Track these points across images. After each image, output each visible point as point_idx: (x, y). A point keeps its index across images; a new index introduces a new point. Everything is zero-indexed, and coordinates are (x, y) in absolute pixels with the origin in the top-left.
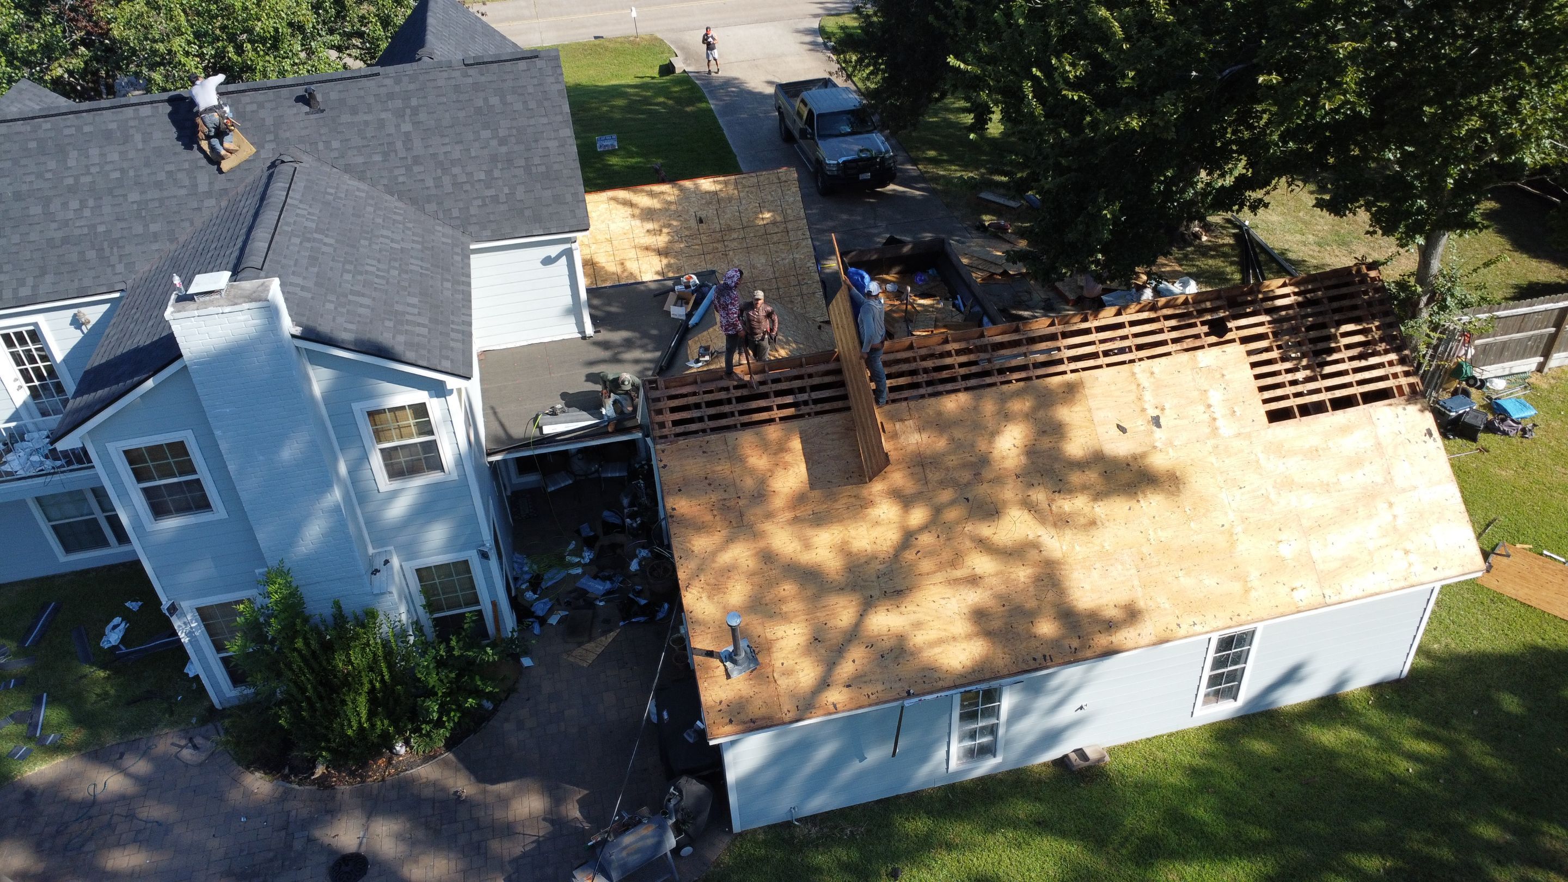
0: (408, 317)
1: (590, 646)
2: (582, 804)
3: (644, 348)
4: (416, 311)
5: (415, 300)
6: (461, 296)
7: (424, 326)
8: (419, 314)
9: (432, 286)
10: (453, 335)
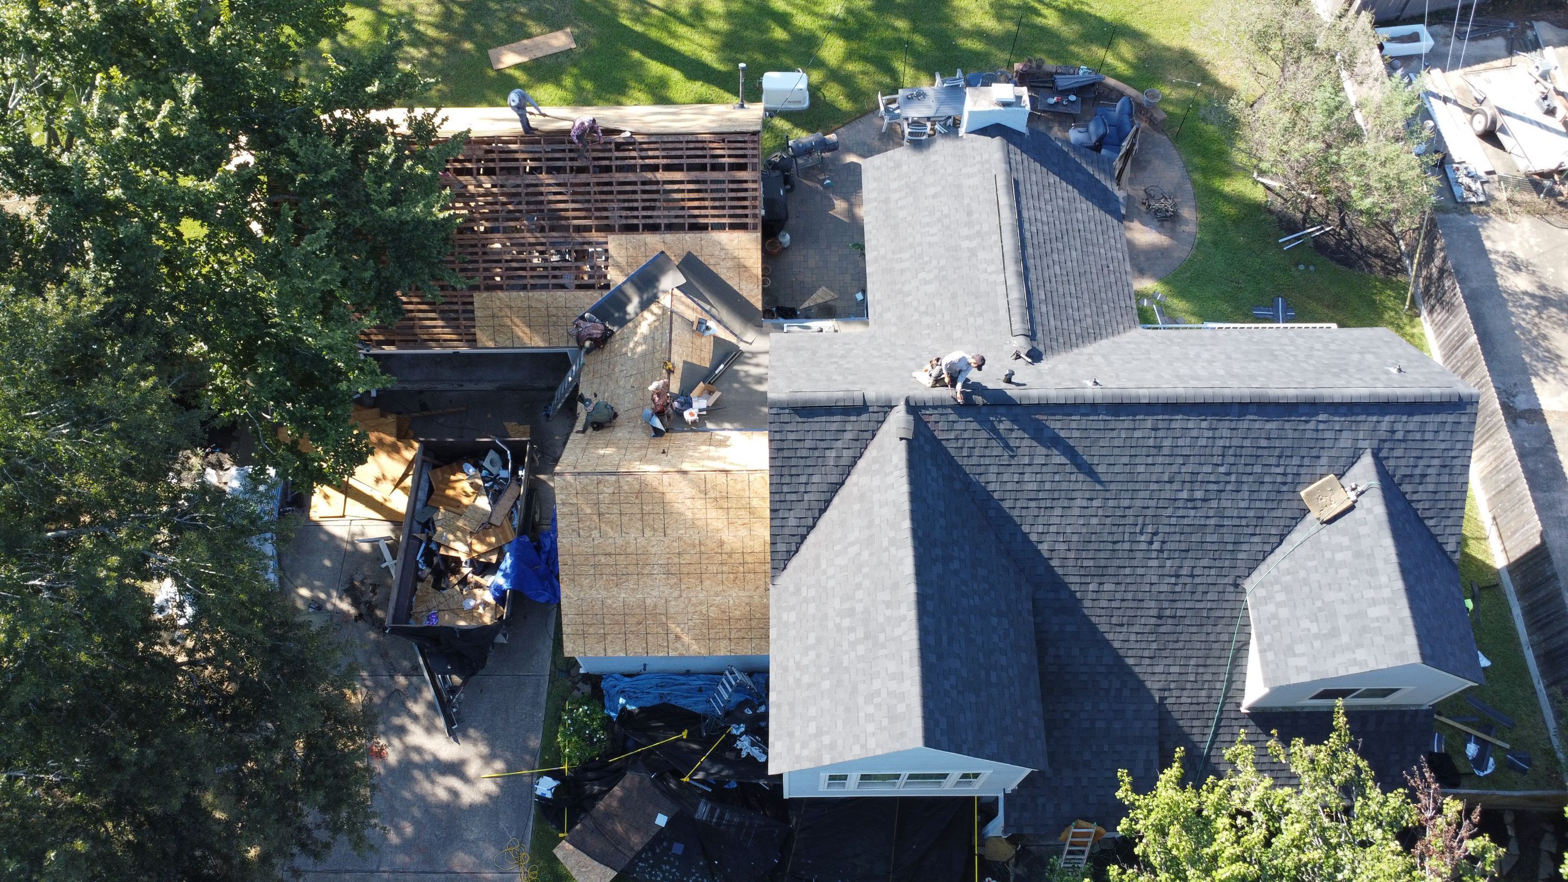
1: (820, 301)
2: (832, 207)
3: (748, 375)
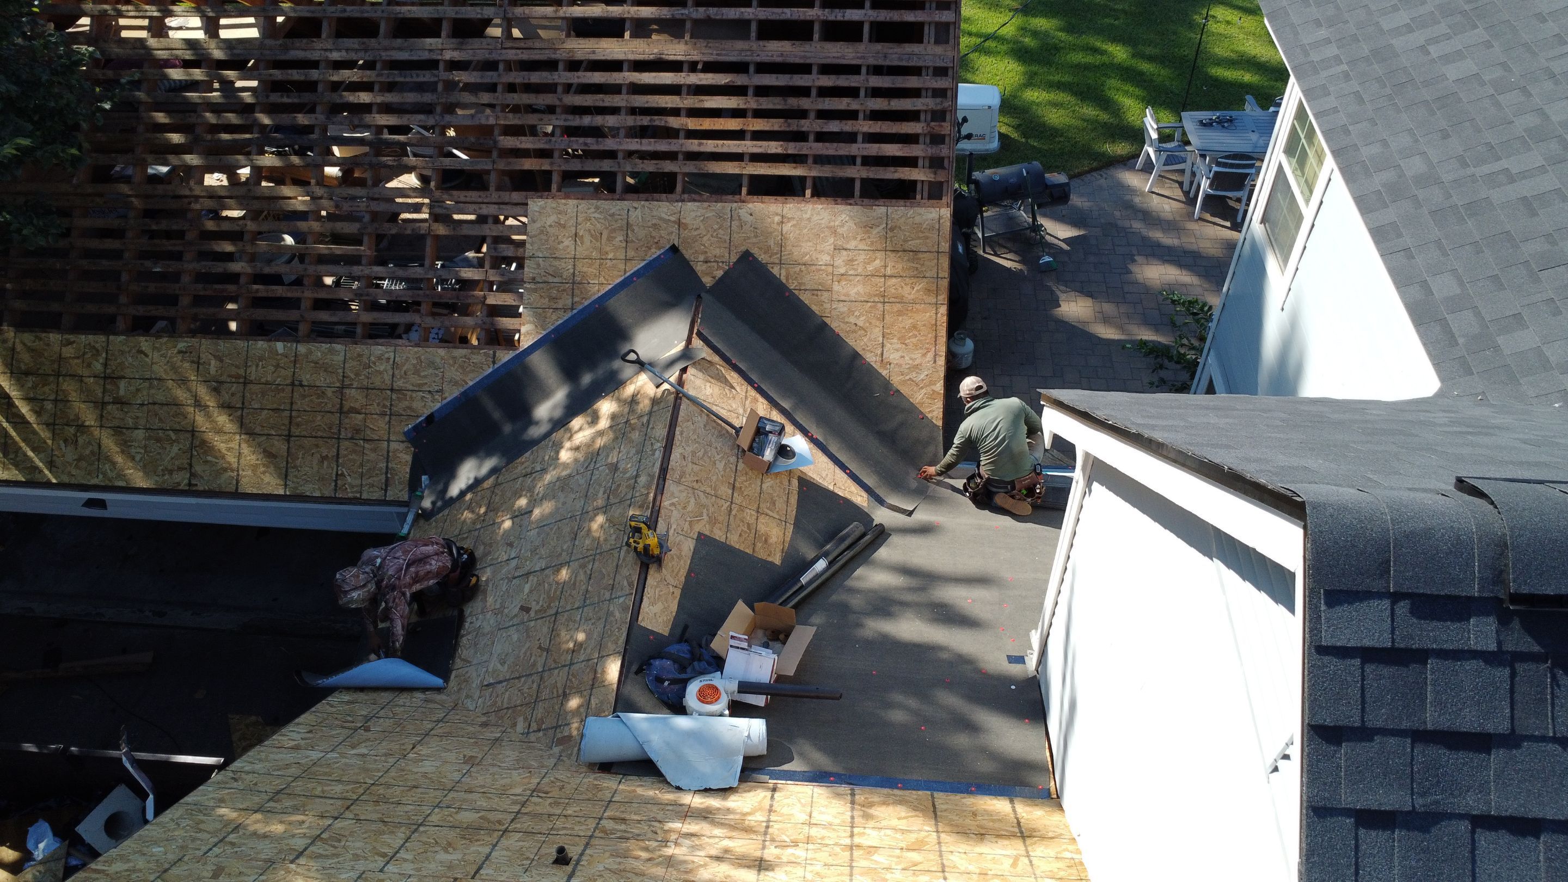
0: (1442, 28)
2: (1057, 303)
4: (1434, 51)
5: (1453, 72)
6: (1366, 152)
7: (1397, 31)
8: (1423, 49)
9: (1445, 136)
10: (1332, 51)
